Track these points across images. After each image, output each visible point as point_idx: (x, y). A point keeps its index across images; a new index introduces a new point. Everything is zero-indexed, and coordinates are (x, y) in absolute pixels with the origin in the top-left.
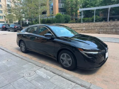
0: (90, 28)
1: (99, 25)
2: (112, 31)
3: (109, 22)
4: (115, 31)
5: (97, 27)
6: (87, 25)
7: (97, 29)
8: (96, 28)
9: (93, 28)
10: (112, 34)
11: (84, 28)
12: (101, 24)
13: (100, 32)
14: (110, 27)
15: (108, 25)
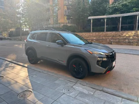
0: (101, 38)
1: (110, 34)
2: (125, 41)
3: (121, 32)
4: (127, 41)
5: (108, 36)
6: (97, 35)
7: (109, 39)
8: (107, 38)
9: (104, 38)
10: (125, 45)
11: (95, 38)
12: (112, 34)
13: (112, 43)
14: (122, 37)
15: (120, 35)
